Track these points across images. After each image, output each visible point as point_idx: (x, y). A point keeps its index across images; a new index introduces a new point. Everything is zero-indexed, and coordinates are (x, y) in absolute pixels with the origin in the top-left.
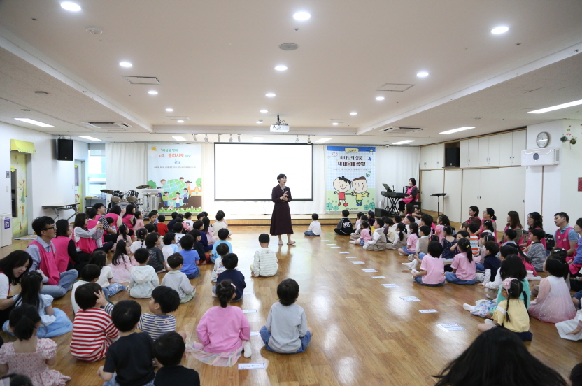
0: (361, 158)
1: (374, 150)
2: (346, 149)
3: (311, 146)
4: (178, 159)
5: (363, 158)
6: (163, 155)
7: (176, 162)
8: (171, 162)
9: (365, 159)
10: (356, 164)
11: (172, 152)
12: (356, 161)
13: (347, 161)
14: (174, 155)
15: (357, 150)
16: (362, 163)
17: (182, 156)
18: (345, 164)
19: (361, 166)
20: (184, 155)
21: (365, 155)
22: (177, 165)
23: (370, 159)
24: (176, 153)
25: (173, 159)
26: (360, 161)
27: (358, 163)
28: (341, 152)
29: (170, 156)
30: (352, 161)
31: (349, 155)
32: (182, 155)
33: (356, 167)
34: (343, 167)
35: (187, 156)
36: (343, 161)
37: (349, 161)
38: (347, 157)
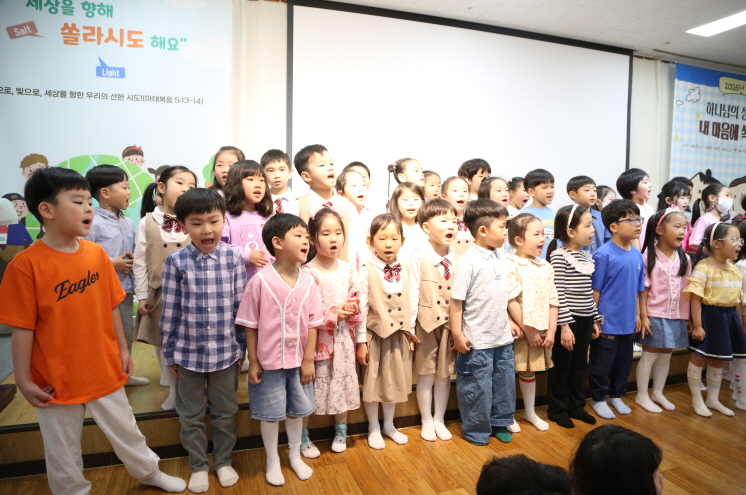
2: (723, 81)
3: (627, 58)
4: (113, 54)
6: (32, 29)
7: (102, 69)
8: (76, 65)
10: (740, 132)
11: (79, 18)
12: (741, 124)
13: (721, 120)
14: (94, 34)
17: (136, 44)
18: (718, 130)
20: (146, 39)
22: (109, 85)
24: (99, 21)
25: (88, 54)
28: (710, 89)
29: (70, 34)
30: (732, 121)
31: (728, 101)
32: (133, 39)
34: (710, 139)
35: (158, 42)
36: (713, 119)
37: (727, 120)
38: (723, 107)
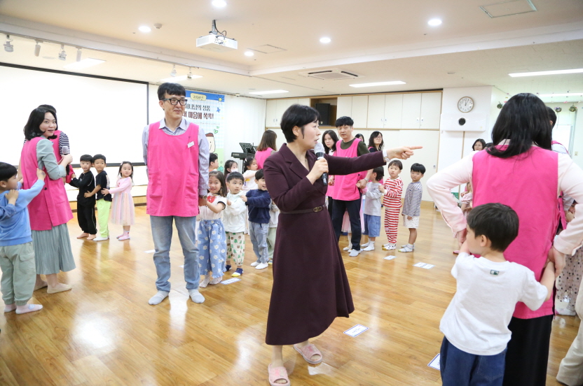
0: (208, 108)
1: (223, 100)
2: (192, 95)
3: (146, 85)
5: (211, 108)
9: (213, 111)
10: (203, 116)
12: (203, 112)
13: (193, 111)
15: (205, 96)
16: (210, 115)
19: (209, 119)
21: (213, 104)
23: (218, 110)
26: (208, 112)
27: (205, 115)
30: (198, 111)
31: (196, 103)
33: (204, 119)
34: (188, 118)
36: (189, 110)
37: (195, 111)
38: (193, 106)
